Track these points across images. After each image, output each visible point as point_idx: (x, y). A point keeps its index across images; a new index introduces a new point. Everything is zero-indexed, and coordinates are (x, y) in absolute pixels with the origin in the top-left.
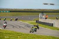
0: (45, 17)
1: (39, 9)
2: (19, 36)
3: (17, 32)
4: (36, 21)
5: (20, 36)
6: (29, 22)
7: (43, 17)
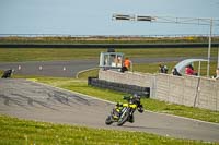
0: (120, 65)
1: (100, 37)
2: (27, 132)
3: (20, 119)
4: (90, 79)
5: (32, 132)
6: (64, 83)
7: (114, 65)
